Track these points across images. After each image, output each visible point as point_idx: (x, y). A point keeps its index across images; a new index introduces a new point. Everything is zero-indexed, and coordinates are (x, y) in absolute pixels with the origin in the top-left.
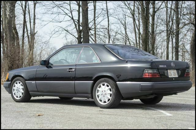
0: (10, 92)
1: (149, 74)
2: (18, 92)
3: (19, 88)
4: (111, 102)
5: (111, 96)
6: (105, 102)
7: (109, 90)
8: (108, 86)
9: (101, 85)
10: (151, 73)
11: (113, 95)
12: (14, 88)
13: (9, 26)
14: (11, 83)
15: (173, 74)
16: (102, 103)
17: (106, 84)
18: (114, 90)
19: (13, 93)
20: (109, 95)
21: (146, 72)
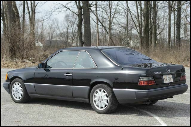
0: (10, 92)
1: (144, 82)
2: (18, 93)
3: (18, 90)
4: (108, 108)
5: (107, 102)
6: (102, 107)
7: (106, 96)
8: (104, 92)
9: (98, 91)
10: (146, 81)
11: (110, 102)
12: (13, 89)
13: (8, 6)
14: (10, 83)
15: (168, 79)
16: (99, 109)
17: (102, 90)
18: (110, 96)
19: (13, 93)
20: (106, 101)
21: (142, 80)
